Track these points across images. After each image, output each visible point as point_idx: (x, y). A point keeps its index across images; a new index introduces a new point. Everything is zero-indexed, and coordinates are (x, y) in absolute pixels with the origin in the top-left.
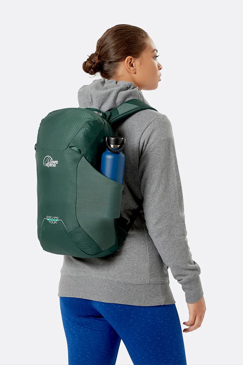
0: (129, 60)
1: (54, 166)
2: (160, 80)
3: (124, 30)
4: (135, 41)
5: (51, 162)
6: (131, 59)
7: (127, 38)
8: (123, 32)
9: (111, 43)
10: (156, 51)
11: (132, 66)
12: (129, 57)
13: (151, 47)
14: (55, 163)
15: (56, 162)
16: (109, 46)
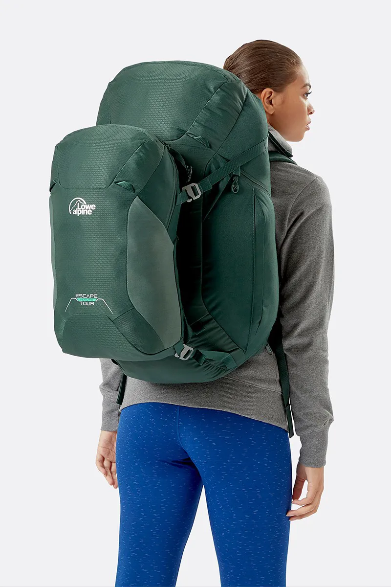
0: (268, 93)
1: (89, 213)
2: (309, 129)
3: (267, 49)
4: (281, 68)
5: (83, 207)
6: (271, 93)
7: (269, 61)
8: (265, 52)
9: (244, 65)
10: (308, 87)
11: (271, 103)
12: (267, 90)
13: (302, 79)
14: (90, 208)
15: (92, 207)
16: (241, 69)
